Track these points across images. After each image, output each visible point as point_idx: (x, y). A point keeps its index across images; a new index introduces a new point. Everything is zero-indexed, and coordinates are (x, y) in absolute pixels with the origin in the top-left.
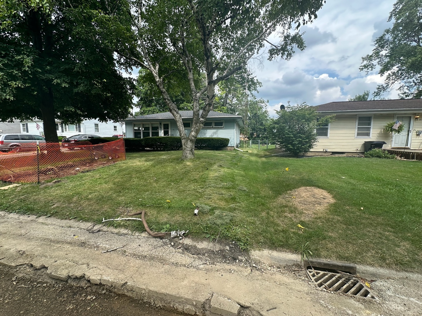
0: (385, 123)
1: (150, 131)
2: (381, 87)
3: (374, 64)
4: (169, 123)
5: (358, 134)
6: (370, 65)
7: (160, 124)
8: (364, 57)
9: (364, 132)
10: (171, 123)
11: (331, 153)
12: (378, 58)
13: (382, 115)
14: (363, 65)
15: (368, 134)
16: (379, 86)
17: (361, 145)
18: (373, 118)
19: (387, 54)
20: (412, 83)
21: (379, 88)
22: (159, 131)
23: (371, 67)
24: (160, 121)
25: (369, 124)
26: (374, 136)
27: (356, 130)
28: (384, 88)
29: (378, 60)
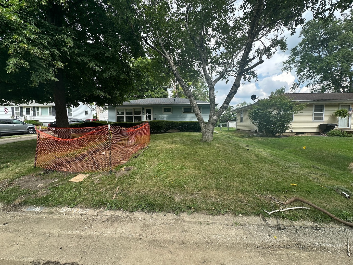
0: (334, 110)
1: (133, 116)
2: (296, 84)
3: (292, 67)
4: (152, 108)
5: (315, 119)
6: (289, 68)
7: (143, 109)
8: (284, 61)
9: (318, 117)
10: (153, 109)
11: (295, 133)
12: (295, 63)
13: (331, 104)
14: (284, 67)
15: (321, 119)
16: (295, 83)
17: (317, 127)
18: (324, 106)
19: (300, 61)
20: (316, 82)
21: (294, 85)
22: (142, 116)
23: (290, 69)
24: (143, 107)
25: (322, 111)
26: (326, 120)
27: (313, 115)
28: (297, 84)
29: (294, 64)
